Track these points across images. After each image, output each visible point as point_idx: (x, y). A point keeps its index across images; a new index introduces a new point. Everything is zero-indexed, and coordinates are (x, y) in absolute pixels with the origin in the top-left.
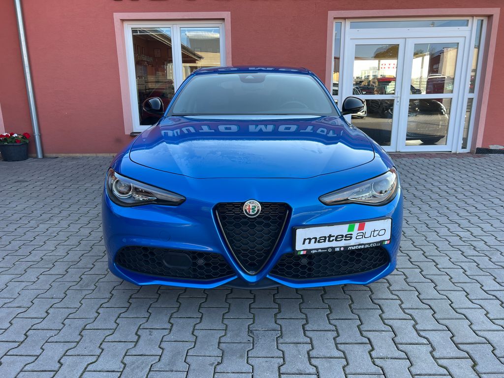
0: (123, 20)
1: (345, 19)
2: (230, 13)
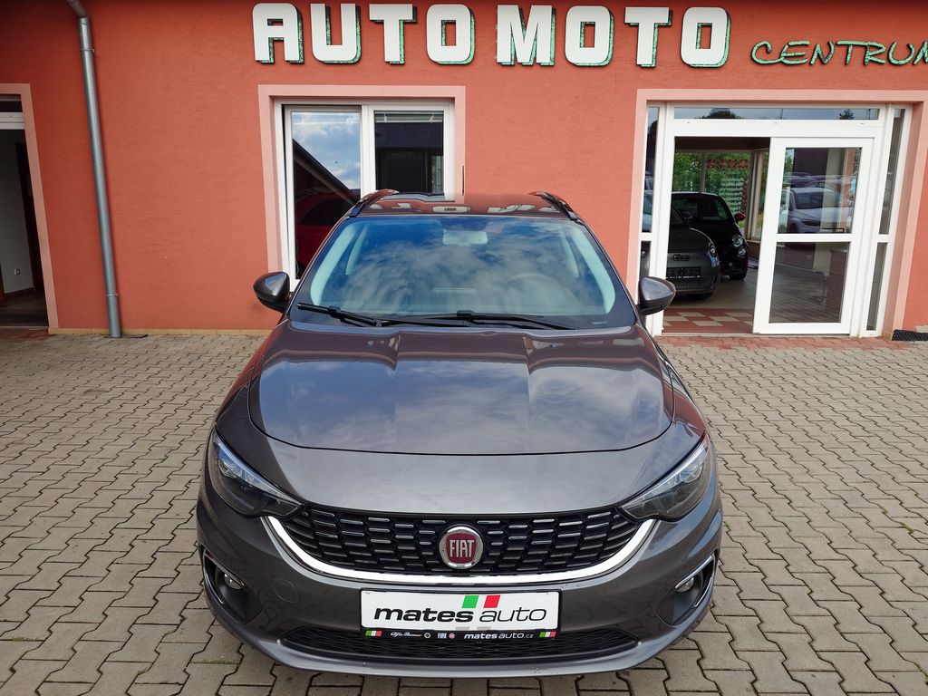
0: (273, 99)
1: (665, 102)
2: (464, 87)
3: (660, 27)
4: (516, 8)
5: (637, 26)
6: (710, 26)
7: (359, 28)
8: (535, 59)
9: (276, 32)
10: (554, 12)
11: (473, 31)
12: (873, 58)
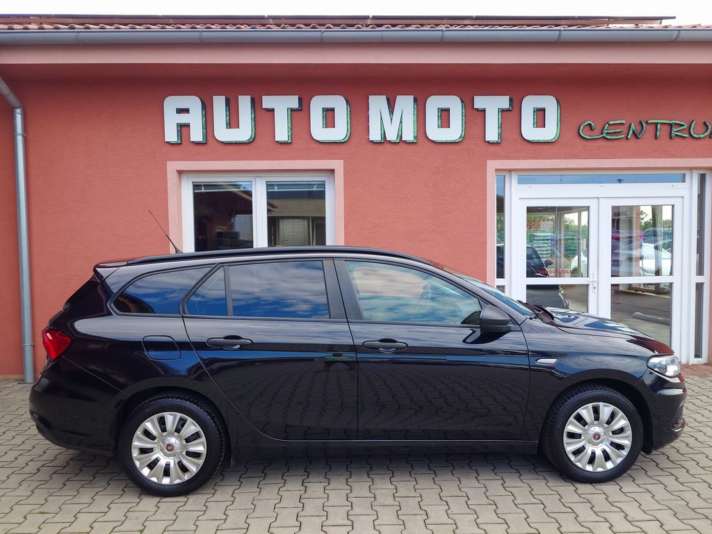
0: (180, 172)
1: (510, 171)
2: (342, 161)
3: (503, 111)
4: (383, 98)
5: (484, 111)
6: (543, 110)
7: (253, 115)
8: (401, 137)
9: (183, 119)
10: (415, 100)
11: (349, 116)
12: (677, 133)
